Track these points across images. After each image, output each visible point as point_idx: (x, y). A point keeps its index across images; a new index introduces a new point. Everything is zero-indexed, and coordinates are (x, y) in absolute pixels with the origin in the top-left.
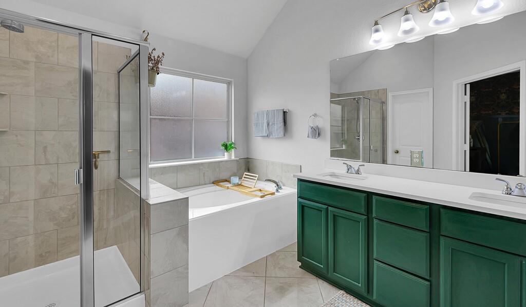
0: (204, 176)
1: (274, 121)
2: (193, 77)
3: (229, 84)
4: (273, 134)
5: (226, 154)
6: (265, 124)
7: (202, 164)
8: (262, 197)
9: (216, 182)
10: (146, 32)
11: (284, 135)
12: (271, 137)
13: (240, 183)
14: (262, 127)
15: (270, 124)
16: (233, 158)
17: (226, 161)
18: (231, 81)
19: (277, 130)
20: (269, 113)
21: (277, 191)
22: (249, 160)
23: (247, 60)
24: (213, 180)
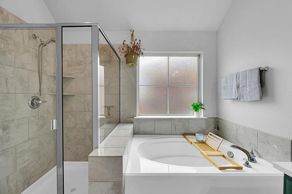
0: (175, 128)
1: (246, 83)
2: (168, 55)
3: (199, 56)
4: (245, 97)
5: (195, 113)
6: (235, 87)
7: (174, 119)
8: (221, 169)
9: (185, 135)
10: (132, 30)
11: (261, 98)
12: (242, 100)
13: (204, 140)
14: (231, 89)
15: (240, 86)
16: (202, 116)
17: (195, 119)
18: (201, 53)
19: (250, 92)
20: (239, 74)
21: (247, 164)
22: (219, 120)
23: (217, 32)
24: (183, 131)
